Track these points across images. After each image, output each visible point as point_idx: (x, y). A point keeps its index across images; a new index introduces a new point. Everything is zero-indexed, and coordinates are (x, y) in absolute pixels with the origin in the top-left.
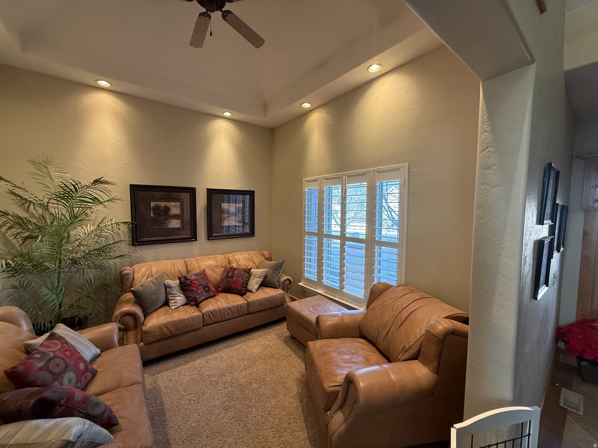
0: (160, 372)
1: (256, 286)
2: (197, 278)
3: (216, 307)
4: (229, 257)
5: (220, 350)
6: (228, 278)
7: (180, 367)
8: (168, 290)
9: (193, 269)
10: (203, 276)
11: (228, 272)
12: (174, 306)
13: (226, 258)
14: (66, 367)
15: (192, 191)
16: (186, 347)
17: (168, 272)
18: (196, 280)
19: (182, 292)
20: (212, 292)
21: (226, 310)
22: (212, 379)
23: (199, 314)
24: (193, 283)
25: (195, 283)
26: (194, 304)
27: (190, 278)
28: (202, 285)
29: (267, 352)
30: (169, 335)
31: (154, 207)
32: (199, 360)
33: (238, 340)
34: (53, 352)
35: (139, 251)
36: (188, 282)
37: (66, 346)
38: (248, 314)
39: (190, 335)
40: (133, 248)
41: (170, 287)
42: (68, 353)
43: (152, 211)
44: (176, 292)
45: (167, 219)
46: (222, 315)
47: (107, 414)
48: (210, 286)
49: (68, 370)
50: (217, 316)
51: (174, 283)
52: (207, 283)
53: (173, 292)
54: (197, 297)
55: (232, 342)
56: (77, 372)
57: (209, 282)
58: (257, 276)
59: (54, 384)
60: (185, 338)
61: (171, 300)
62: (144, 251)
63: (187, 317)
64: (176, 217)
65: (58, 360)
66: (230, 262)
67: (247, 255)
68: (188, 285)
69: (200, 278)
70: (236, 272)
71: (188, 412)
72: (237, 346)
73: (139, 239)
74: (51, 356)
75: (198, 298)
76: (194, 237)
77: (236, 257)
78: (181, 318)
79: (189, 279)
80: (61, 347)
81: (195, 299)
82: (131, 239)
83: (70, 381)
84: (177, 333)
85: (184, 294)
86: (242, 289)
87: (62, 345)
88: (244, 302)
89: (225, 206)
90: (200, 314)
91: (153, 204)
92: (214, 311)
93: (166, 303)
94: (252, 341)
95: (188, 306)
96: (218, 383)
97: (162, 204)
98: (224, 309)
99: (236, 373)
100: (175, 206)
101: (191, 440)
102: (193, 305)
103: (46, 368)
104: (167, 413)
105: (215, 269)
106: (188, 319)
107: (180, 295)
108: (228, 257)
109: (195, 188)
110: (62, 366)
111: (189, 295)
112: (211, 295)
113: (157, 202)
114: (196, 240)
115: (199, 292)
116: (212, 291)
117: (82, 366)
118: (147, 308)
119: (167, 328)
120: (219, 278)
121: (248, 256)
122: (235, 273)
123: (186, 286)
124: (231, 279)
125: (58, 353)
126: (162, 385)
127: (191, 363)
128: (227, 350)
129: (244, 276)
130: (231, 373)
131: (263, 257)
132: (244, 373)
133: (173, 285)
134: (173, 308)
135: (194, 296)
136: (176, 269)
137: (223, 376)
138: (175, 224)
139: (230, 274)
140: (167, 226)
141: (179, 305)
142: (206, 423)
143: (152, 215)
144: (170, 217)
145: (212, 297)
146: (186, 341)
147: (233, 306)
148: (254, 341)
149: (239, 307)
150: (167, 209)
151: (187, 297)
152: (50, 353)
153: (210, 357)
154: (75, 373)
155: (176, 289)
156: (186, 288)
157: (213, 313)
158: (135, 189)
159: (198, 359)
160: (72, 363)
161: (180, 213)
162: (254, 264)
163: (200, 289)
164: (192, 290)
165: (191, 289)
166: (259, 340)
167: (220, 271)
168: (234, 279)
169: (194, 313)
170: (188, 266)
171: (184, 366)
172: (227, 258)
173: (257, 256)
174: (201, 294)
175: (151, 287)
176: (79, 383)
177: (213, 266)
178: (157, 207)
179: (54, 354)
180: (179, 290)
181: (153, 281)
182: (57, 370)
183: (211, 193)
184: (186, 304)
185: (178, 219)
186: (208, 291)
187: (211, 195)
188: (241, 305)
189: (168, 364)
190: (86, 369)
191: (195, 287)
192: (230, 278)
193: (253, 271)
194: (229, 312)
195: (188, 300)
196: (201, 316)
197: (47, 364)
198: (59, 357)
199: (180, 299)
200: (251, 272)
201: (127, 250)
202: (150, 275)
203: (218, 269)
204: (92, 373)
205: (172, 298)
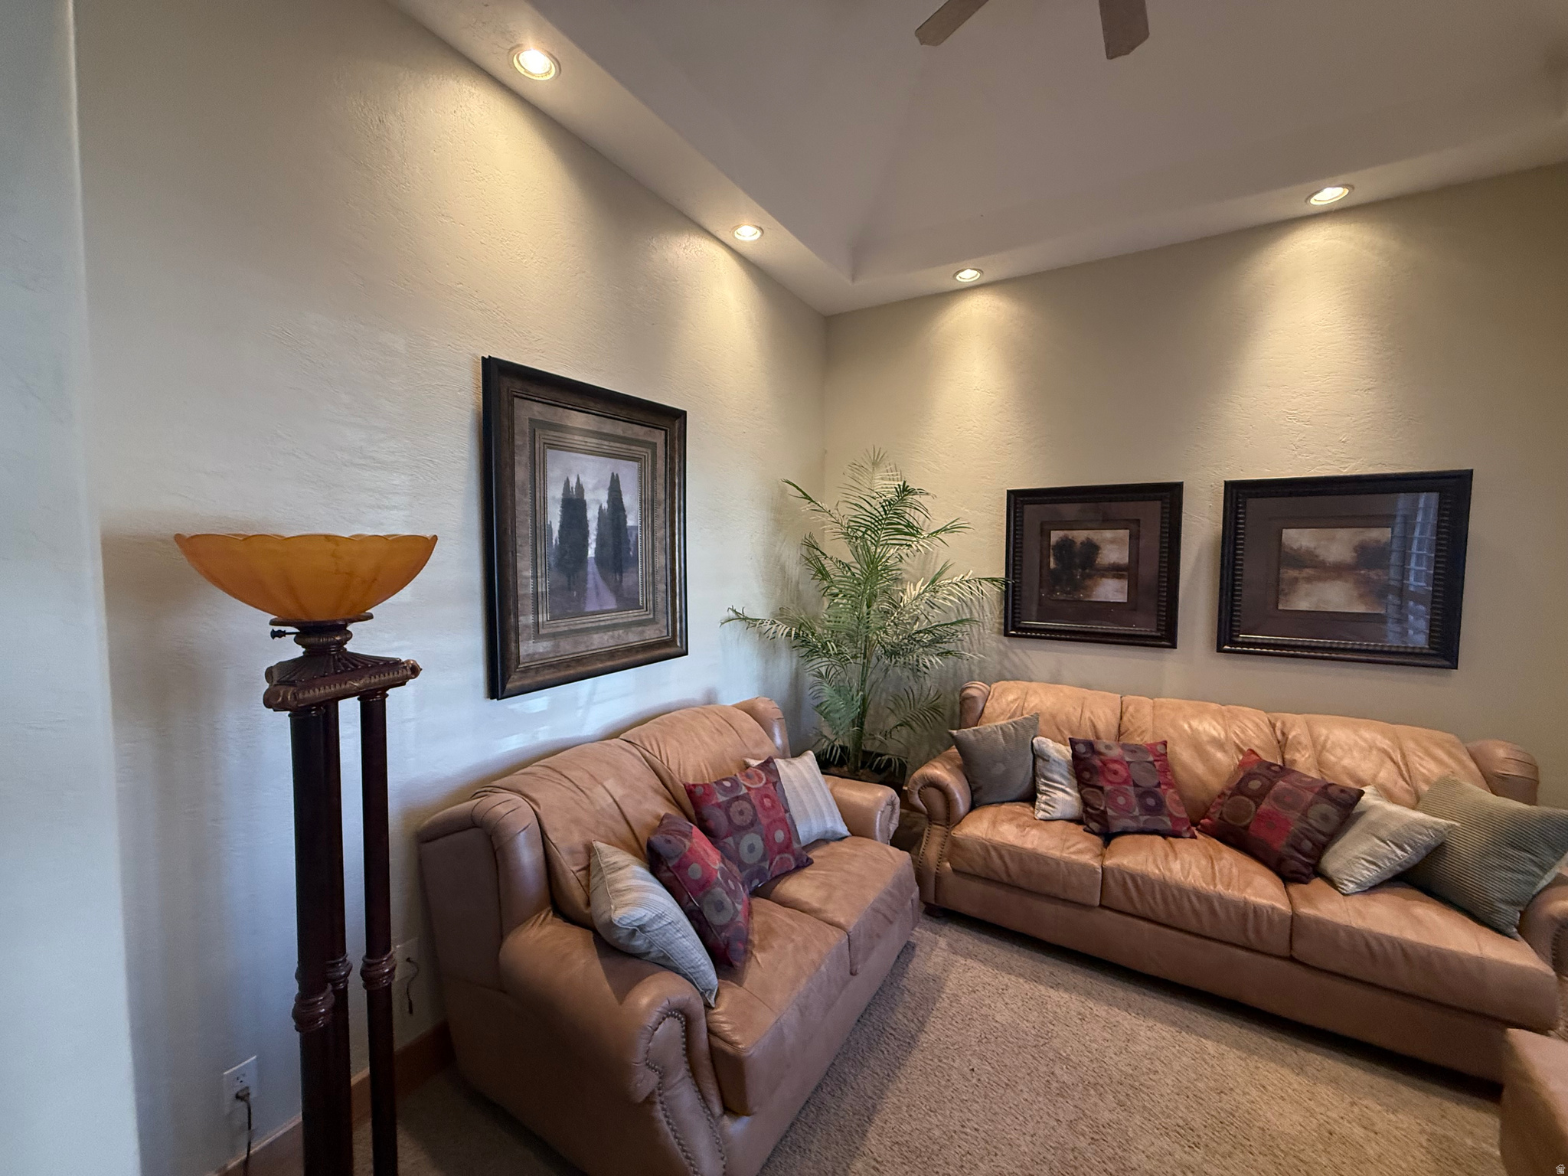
0: (969, 955)
1: (1367, 873)
2: (1128, 759)
3: (1157, 871)
4: (1288, 725)
5: (1146, 1014)
6: (1242, 794)
7: (1013, 978)
8: (1040, 762)
9: (1136, 730)
10: (1151, 759)
11: (1250, 776)
12: (1044, 811)
13: (1273, 726)
14: (752, 824)
15: (1169, 496)
16: (1044, 935)
17: (1062, 717)
18: (1121, 764)
19: (1075, 782)
20: (1167, 820)
21: (1190, 901)
22: (1058, 1071)
23: (1091, 862)
24: (1110, 770)
25: (1115, 773)
26: (1096, 831)
27: (1102, 749)
28: (1136, 785)
29: (1324, 1161)
30: (1005, 879)
31: (1057, 542)
32: (1066, 996)
33: (1231, 1029)
34: (749, 788)
35: (1018, 651)
36: (1097, 762)
37: (772, 788)
38: (1292, 959)
39: (1062, 910)
40: (1006, 640)
41: (1046, 758)
42: (767, 802)
43: (1054, 555)
44: (1056, 777)
45: (1090, 576)
46: (1173, 907)
47: (727, 935)
48: (1170, 796)
49: (752, 829)
50: (1151, 901)
51: (1058, 751)
52: (1159, 785)
53: (1049, 775)
54: (1110, 812)
55: (1202, 1019)
56: (767, 840)
57: (1170, 785)
58: (1383, 833)
59: (725, 840)
60: (1048, 910)
61: (1041, 793)
62: (1029, 652)
63: (1056, 853)
64: (1116, 571)
65: (745, 805)
66: (1282, 744)
67: (1379, 737)
68: (1092, 769)
69: (1139, 763)
70: (1281, 783)
71: (948, 1093)
72: (1210, 1046)
73: (1019, 622)
74: (741, 793)
75: (1113, 818)
76: (1166, 636)
77: (1322, 732)
78: (1042, 850)
79: (1100, 753)
80: (763, 786)
81: (1102, 818)
82: (1003, 621)
83: (751, 849)
84: (1023, 883)
85: (1079, 792)
86: (1292, 858)
87: (766, 784)
88: (1278, 905)
89: (1298, 538)
90: (1096, 864)
91: (1056, 536)
92: (1145, 878)
93: (1030, 797)
94: (1285, 1071)
95: (1081, 828)
96: (1063, 1097)
97: (1080, 536)
98: (1181, 890)
99: (1138, 1119)
100: (1113, 541)
101: (906, 1161)
102: (1093, 832)
103: (726, 807)
104: (915, 1052)
105: (1211, 749)
106: (1057, 862)
107: (1068, 789)
108: (1283, 723)
109: (1179, 486)
110: (748, 818)
111: (1090, 798)
112: (1160, 827)
113: (1066, 532)
114: (1174, 646)
115: (1121, 800)
116: (1170, 815)
117: (780, 836)
118: (980, 788)
119: (1001, 857)
120: (1216, 785)
121: (1385, 743)
122: (1276, 788)
123: (1087, 770)
124: (1252, 803)
125: (752, 794)
126: (950, 987)
127: (1041, 987)
128: (1165, 1031)
129: (1315, 812)
130: (1121, 1104)
131: (1473, 766)
132: (1164, 1143)
133: (1054, 754)
134: (1040, 815)
135: (1102, 808)
136: (1087, 714)
137: (1092, 1092)
138: (1111, 590)
139: (1255, 785)
140: (1089, 596)
141: (1057, 815)
142: (962, 1160)
143: (1052, 565)
144: (1098, 570)
145: (1164, 835)
146: (1048, 919)
147: (1220, 897)
148: (1292, 1077)
149: (1248, 914)
150: (1092, 548)
151: (1085, 802)
152: (743, 787)
153: (1101, 1010)
154: (763, 840)
155: (1058, 769)
156: (1087, 775)
157: (1139, 882)
158: (1018, 500)
159: (1066, 990)
160: (765, 821)
161: (1126, 560)
162: (1402, 783)
163: (1125, 795)
164: (1101, 789)
165: (1100, 784)
166: (1324, 1092)
167: (1226, 761)
168: (1264, 806)
169: (1080, 852)
170: (1125, 719)
171: (1021, 981)
172: (1279, 725)
173: (1441, 754)
174: (1126, 810)
175: (996, 741)
176: (768, 862)
177: (1205, 738)
178: (1066, 545)
179: (746, 791)
180: (1066, 774)
181: (1006, 730)
182: (738, 820)
183: (1238, 494)
184: (1078, 821)
185: (1119, 577)
186: (1158, 808)
187: (1237, 504)
188: (1257, 910)
189: (997, 951)
190: (787, 847)
191: (1111, 783)
192: (1248, 797)
193: (1373, 807)
194: (1202, 908)
195: (1085, 811)
196: (1097, 872)
197: (729, 803)
198: (750, 802)
199: (1063, 798)
200: (1358, 809)
201: (994, 644)
202: (1018, 713)
203: (1219, 755)
204: (796, 859)
205: (1044, 788)
